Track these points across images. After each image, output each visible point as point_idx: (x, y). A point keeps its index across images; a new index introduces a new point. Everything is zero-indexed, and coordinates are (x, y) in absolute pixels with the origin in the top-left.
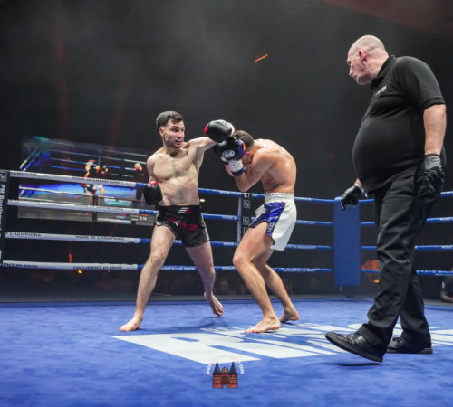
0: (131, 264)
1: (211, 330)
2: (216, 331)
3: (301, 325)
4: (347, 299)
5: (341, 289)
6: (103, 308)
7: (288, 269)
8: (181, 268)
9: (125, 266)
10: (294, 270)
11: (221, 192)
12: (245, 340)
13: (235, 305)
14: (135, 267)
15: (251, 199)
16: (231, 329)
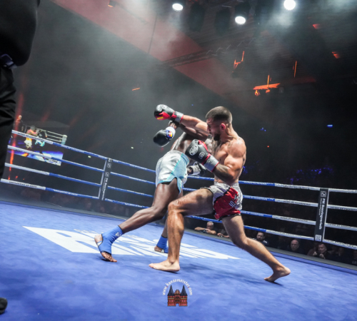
0: (42, 186)
1: (79, 231)
2: (82, 232)
4: (156, 225)
6: (22, 208)
7: (128, 204)
8: (70, 193)
9: (38, 187)
10: (131, 205)
11: (100, 156)
14: (44, 188)
15: (113, 162)
16: (90, 232)
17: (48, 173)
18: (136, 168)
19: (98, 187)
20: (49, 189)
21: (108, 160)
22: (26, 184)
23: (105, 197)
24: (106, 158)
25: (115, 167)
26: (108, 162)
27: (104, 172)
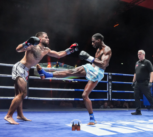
0: (72, 98)
2: (102, 123)
3: (132, 120)
4: (148, 110)
5: (146, 107)
7: (127, 100)
9: (70, 99)
10: (129, 100)
12: (112, 126)
13: (108, 112)
14: (73, 99)
15: (112, 75)
16: (107, 122)
17: (74, 90)
18: (128, 76)
19: (106, 93)
20: (76, 99)
21: (109, 74)
22: (62, 99)
23: (112, 98)
24: (107, 73)
25: (114, 78)
26: (109, 75)
27: (108, 82)
